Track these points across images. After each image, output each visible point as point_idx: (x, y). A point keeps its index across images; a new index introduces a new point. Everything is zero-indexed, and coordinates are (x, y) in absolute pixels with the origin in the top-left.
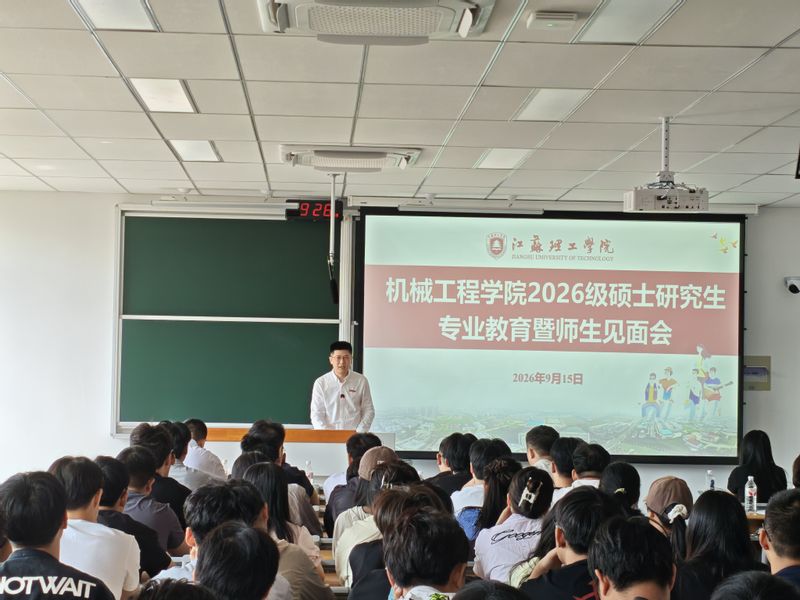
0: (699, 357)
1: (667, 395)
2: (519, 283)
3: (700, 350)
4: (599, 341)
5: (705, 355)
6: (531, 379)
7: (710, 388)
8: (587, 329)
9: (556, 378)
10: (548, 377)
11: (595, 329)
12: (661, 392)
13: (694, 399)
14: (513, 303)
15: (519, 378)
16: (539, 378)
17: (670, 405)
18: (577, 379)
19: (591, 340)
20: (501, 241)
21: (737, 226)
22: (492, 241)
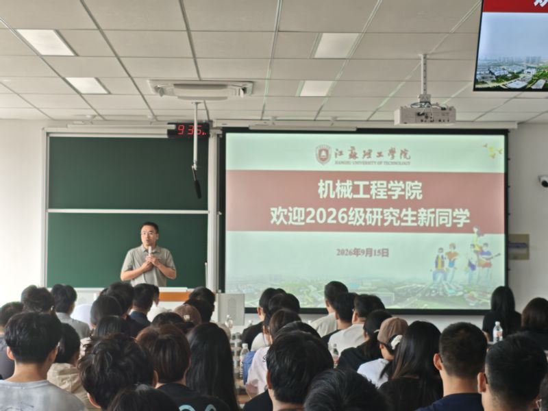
0: (475, 235)
1: (452, 264)
3: (476, 230)
5: (480, 234)
6: (350, 253)
7: (483, 258)
9: (369, 252)
10: (363, 251)
12: (447, 262)
13: (472, 267)
15: (341, 252)
16: (357, 252)
18: (384, 253)
20: (327, 151)
22: (320, 151)
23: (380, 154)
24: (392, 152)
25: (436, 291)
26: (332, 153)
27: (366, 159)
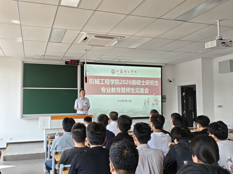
0: (154, 96)
1: (148, 104)
2: (118, 80)
3: (154, 94)
4: (135, 92)
5: (155, 95)
6: (121, 101)
7: (156, 102)
8: (132, 90)
9: (126, 101)
10: (124, 101)
11: (134, 90)
12: (147, 103)
13: (153, 104)
14: (117, 84)
15: (118, 101)
16: (123, 101)
17: (149, 106)
18: (130, 101)
19: (133, 92)
20: (114, 71)
21: (160, 68)
22: (112, 70)
23: (129, 72)
24: (132, 71)
25: (144, 112)
26: (116, 71)
27: (125, 73)
